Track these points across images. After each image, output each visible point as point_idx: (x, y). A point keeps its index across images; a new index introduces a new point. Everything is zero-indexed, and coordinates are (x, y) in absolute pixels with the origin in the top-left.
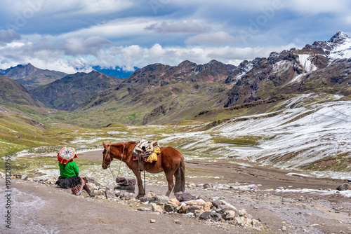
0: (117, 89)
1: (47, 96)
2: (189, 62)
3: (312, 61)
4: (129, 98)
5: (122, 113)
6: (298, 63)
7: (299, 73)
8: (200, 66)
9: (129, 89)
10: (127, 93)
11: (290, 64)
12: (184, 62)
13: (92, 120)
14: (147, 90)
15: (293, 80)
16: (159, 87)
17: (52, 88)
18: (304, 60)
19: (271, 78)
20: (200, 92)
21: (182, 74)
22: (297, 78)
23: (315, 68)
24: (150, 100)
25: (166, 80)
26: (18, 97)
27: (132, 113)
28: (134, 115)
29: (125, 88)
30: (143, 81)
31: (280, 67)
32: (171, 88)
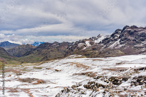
0: (34, 50)
1: (12, 52)
2: (56, 42)
3: (90, 43)
4: (38, 53)
5: (35, 58)
6: (85, 44)
7: (85, 47)
8: (60, 43)
9: (38, 50)
10: (37, 51)
11: (83, 44)
12: (55, 42)
13: (25, 60)
14: (43, 51)
15: (84, 49)
16: (47, 50)
17: (14, 49)
18: (87, 43)
19: (77, 48)
20: (59, 52)
21: (54, 46)
22: (85, 48)
23: (90, 45)
24: (43, 54)
25: (49, 48)
26: (2, 53)
27: (38, 58)
28: (38, 59)
29: (36, 50)
30: (42, 48)
31: (80, 45)
32: (50, 50)
